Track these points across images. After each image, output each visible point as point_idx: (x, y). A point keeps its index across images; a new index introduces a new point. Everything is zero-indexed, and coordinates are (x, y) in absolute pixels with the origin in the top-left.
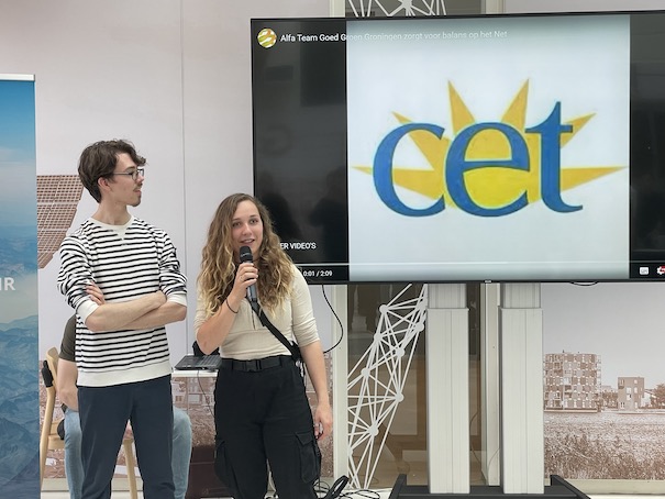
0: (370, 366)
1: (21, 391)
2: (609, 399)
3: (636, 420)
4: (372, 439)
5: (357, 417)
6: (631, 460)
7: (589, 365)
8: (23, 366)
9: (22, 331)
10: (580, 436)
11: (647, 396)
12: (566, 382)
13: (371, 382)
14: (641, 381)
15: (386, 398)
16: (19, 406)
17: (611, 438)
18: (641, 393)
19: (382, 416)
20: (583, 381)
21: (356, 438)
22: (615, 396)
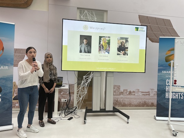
0: (81, 87)
1: (8, 91)
2: (122, 93)
3: (126, 97)
4: (81, 100)
5: (78, 96)
6: (125, 104)
7: (119, 87)
8: (9, 86)
9: (9, 78)
10: (117, 99)
11: (128, 92)
12: (115, 90)
13: (81, 90)
14: (127, 90)
15: (84, 93)
16: (8, 94)
17: (122, 100)
18: (127, 92)
19: (83, 96)
20: (118, 90)
21: (78, 100)
22: (123, 93)
